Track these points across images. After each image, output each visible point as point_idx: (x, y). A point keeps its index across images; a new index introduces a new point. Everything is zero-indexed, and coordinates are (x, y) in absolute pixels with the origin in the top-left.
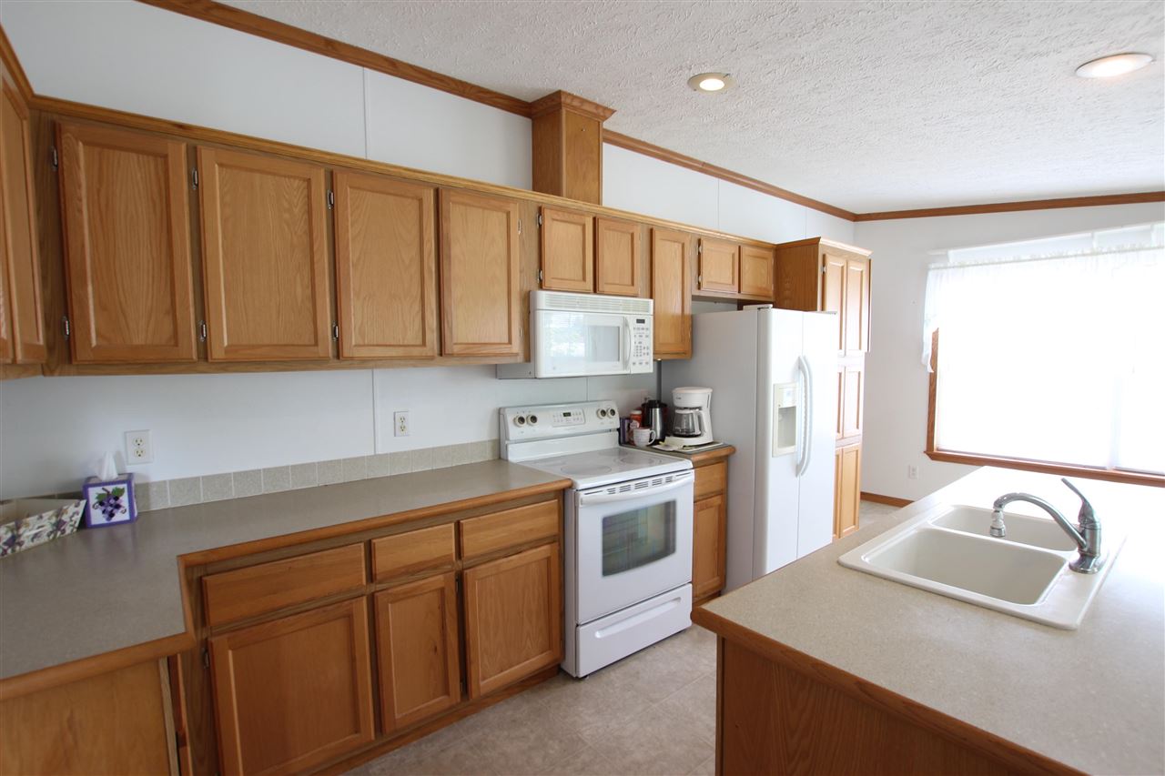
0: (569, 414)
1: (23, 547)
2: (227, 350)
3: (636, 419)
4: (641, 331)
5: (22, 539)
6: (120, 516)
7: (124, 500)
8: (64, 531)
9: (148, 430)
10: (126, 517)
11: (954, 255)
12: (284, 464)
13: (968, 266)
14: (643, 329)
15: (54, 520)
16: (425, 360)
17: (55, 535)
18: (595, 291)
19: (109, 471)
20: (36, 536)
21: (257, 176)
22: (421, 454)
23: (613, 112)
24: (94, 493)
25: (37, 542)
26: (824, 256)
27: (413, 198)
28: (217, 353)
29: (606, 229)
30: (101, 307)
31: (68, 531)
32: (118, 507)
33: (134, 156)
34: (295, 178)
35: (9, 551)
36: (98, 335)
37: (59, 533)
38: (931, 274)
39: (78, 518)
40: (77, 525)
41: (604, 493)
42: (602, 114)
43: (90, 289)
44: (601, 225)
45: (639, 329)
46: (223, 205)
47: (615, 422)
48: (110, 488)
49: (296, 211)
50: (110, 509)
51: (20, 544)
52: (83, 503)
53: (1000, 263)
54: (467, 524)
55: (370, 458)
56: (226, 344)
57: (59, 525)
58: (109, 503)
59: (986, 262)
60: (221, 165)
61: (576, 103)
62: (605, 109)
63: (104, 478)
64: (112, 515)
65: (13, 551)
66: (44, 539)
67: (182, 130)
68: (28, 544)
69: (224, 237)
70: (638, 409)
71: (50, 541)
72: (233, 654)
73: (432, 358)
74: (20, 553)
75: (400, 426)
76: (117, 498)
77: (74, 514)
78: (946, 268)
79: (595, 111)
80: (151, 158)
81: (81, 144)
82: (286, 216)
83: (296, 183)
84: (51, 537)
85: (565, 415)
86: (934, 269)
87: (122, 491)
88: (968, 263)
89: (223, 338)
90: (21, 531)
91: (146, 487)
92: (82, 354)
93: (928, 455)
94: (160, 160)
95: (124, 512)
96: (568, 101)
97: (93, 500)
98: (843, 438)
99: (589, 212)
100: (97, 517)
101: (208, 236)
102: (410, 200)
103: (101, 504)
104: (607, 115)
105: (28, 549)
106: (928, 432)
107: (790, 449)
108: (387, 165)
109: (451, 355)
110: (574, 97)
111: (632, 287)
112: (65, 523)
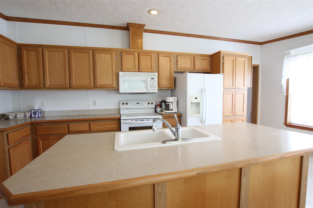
0: (139, 103)
1: (18, 118)
2: (48, 86)
3: (159, 105)
4: (153, 81)
5: (17, 117)
6: (36, 116)
7: (37, 113)
8: (26, 117)
9: (44, 101)
10: (37, 116)
11: (293, 52)
12: (64, 110)
13: (298, 55)
14: (154, 81)
15: (24, 115)
16: (90, 88)
17: (25, 118)
18: (139, 71)
19: (37, 108)
20: (20, 117)
21: (54, 53)
22: (100, 110)
23: (145, 25)
24: (32, 111)
25: (20, 118)
26: (223, 57)
27: (87, 53)
28: (47, 86)
29: (142, 55)
30: (28, 78)
31: (27, 117)
32: (36, 114)
33: (33, 51)
34: (62, 52)
35: (15, 119)
36: (28, 83)
37: (25, 117)
38: (285, 60)
39: (29, 115)
40: (29, 116)
41: (129, 121)
42: (142, 26)
43: (26, 75)
44: (140, 54)
45: (152, 81)
46: (48, 59)
47: (153, 106)
48: (35, 111)
49: (62, 58)
50: (35, 114)
51: (17, 118)
52: (30, 113)
53: (310, 52)
54: (92, 124)
55: (87, 110)
56: (48, 85)
57: (25, 116)
58: (35, 113)
59: (305, 53)
60: (48, 51)
61: (133, 25)
62: (142, 25)
63: (35, 109)
64: (35, 116)
65: (16, 119)
66: (22, 118)
67: (40, 46)
68: (19, 118)
69: (48, 64)
70: (159, 103)
71: (23, 119)
72: (41, 141)
73: (93, 88)
74: (17, 119)
75: (95, 103)
76: (36, 113)
77: (28, 114)
78: (290, 57)
79: (139, 26)
80: (36, 52)
81: (25, 50)
82: (60, 60)
83: (62, 53)
84: (24, 118)
85: (137, 103)
86: (285, 58)
87: (37, 111)
88: (298, 54)
89: (48, 84)
90: (17, 116)
91: (44, 112)
92: (25, 86)
93: (285, 125)
94: (37, 52)
95: (37, 115)
96: (131, 25)
97: (32, 113)
98: (235, 115)
99: (137, 51)
100: (33, 116)
101: (45, 65)
102: (86, 54)
103: (34, 113)
104: (143, 26)
105: (19, 119)
106: (285, 116)
107: (198, 115)
108: (82, 47)
109: (97, 87)
110: (132, 24)
111: (151, 70)
112: (26, 116)
